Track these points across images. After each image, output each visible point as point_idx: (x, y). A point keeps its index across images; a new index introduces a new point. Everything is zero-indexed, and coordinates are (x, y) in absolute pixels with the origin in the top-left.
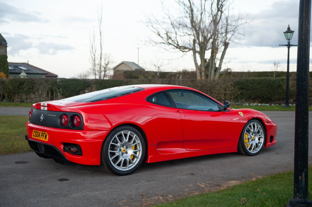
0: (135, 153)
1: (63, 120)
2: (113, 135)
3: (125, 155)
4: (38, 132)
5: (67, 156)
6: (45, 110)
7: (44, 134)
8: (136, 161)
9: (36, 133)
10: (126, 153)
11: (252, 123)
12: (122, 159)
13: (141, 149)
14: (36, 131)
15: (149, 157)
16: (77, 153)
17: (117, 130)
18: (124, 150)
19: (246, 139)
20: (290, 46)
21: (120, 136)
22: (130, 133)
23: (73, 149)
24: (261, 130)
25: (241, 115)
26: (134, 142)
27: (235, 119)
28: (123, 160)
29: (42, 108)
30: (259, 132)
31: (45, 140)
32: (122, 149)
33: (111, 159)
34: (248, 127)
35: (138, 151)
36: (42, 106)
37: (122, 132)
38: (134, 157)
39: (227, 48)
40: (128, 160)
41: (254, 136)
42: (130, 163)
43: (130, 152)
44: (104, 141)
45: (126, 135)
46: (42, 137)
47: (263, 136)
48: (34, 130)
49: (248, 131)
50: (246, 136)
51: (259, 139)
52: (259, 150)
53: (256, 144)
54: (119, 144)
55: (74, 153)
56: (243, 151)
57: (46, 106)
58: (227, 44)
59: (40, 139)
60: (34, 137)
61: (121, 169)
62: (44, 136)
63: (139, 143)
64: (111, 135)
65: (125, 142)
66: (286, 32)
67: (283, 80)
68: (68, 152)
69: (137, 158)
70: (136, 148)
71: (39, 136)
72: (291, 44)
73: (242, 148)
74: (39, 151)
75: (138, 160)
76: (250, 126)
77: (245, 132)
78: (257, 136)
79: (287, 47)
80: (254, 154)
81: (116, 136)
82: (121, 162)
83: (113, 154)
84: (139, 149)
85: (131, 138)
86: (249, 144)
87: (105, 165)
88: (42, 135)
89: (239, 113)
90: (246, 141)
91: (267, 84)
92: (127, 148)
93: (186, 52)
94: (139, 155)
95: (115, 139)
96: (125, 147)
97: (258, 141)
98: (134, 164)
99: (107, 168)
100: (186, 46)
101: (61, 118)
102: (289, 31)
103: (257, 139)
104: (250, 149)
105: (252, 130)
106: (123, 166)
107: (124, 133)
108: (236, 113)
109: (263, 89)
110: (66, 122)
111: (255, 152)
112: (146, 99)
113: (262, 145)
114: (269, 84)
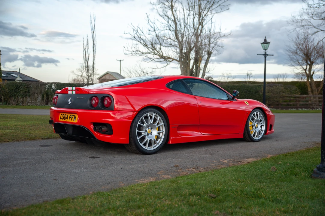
0: (159, 133)
1: (94, 102)
2: (140, 116)
3: (150, 135)
4: (66, 115)
5: (97, 136)
6: (73, 94)
7: (73, 116)
8: (160, 142)
9: (64, 116)
10: (151, 134)
11: (256, 112)
12: (147, 139)
13: (164, 130)
14: (63, 114)
15: (171, 138)
16: (107, 133)
17: (144, 112)
18: (149, 131)
19: (250, 126)
20: (267, 56)
21: (146, 117)
22: (155, 115)
23: (104, 129)
24: (262, 119)
25: (247, 104)
26: (158, 124)
27: (243, 108)
28: (149, 140)
29: (69, 92)
30: (261, 121)
31: (74, 122)
32: (147, 129)
33: (138, 139)
34: (252, 115)
35: (161, 132)
36: (70, 90)
37: (148, 114)
38: (158, 138)
39: (210, 57)
40: (153, 140)
41: (257, 124)
42: (155, 143)
43: (155, 132)
44: (133, 122)
45: (151, 117)
46: (70, 119)
47: (264, 124)
48: (60, 114)
49: (253, 119)
50: (251, 124)
51: (261, 127)
52: (261, 136)
53: (259, 131)
54: (145, 125)
55: (105, 133)
56: (248, 137)
57: (74, 90)
58: (210, 53)
59: (68, 121)
60: (62, 120)
61: (147, 148)
62: (73, 118)
63: (162, 125)
64: (139, 116)
65: (151, 123)
66: (264, 43)
67: (260, 87)
68: (98, 132)
69: (161, 139)
70: (159, 129)
71: (67, 118)
72: (267, 53)
73: (247, 134)
74: (67, 134)
75: (162, 140)
76: (254, 115)
77: (250, 120)
78: (259, 123)
79: (264, 56)
80: (257, 140)
81: (143, 117)
82: (146, 142)
83: (140, 134)
84: (162, 130)
85: (155, 120)
86: (253, 131)
87: (133, 144)
88: (70, 118)
89: (245, 102)
90: (251, 128)
91: (245, 90)
92: (151, 129)
93: (170, 62)
94: (162, 136)
95: (142, 120)
96: (150, 128)
97: (261, 129)
98: (158, 144)
99: (135, 146)
100: (170, 57)
101: (91, 100)
102: (265, 42)
103: (259, 126)
104: (254, 136)
105: (256, 119)
106: (149, 146)
107: (150, 115)
108: (243, 103)
109: (242, 94)
110: (97, 103)
111: (258, 138)
112: (166, 86)
113: (263, 132)
114: (248, 90)
